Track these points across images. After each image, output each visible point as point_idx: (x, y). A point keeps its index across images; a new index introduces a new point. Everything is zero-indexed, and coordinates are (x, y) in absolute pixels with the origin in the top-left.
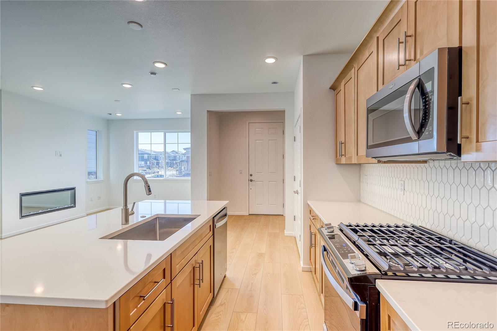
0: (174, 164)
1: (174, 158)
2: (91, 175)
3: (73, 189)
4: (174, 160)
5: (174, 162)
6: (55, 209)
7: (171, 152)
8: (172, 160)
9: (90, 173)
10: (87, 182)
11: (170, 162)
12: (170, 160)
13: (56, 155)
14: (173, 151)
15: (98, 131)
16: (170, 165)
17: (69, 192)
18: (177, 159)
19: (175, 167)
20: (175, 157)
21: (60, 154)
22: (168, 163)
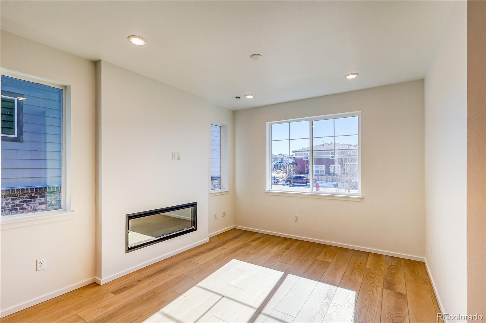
0: (281, 166)
1: (281, 161)
2: (215, 180)
3: (194, 205)
4: (282, 163)
5: (281, 164)
6: (172, 234)
7: (279, 155)
8: (279, 163)
9: (213, 178)
10: (211, 194)
11: (278, 165)
12: (277, 162)
13: (173, 159)
14: (280, 154)
15: (223, 125)
16: (278, 167)
17: (189, 209)
18: (284, 162)
19: (282, 169)
20: (282, 159)
21: (178, 157)
22: (276, 165)
